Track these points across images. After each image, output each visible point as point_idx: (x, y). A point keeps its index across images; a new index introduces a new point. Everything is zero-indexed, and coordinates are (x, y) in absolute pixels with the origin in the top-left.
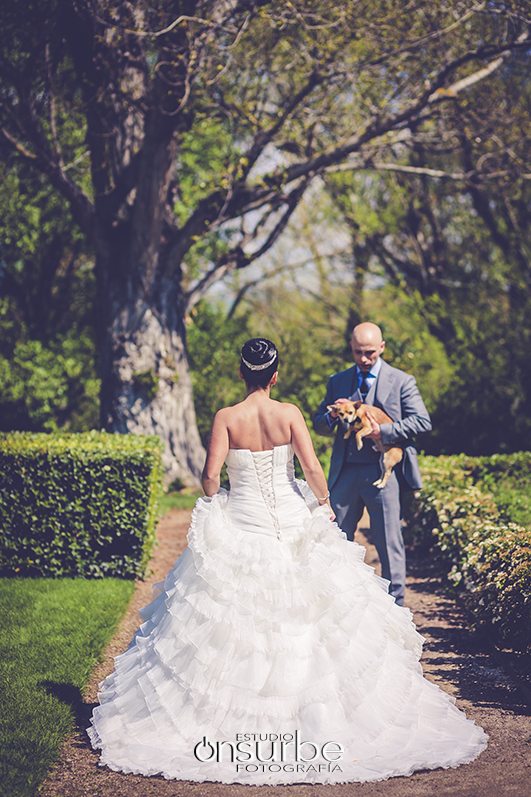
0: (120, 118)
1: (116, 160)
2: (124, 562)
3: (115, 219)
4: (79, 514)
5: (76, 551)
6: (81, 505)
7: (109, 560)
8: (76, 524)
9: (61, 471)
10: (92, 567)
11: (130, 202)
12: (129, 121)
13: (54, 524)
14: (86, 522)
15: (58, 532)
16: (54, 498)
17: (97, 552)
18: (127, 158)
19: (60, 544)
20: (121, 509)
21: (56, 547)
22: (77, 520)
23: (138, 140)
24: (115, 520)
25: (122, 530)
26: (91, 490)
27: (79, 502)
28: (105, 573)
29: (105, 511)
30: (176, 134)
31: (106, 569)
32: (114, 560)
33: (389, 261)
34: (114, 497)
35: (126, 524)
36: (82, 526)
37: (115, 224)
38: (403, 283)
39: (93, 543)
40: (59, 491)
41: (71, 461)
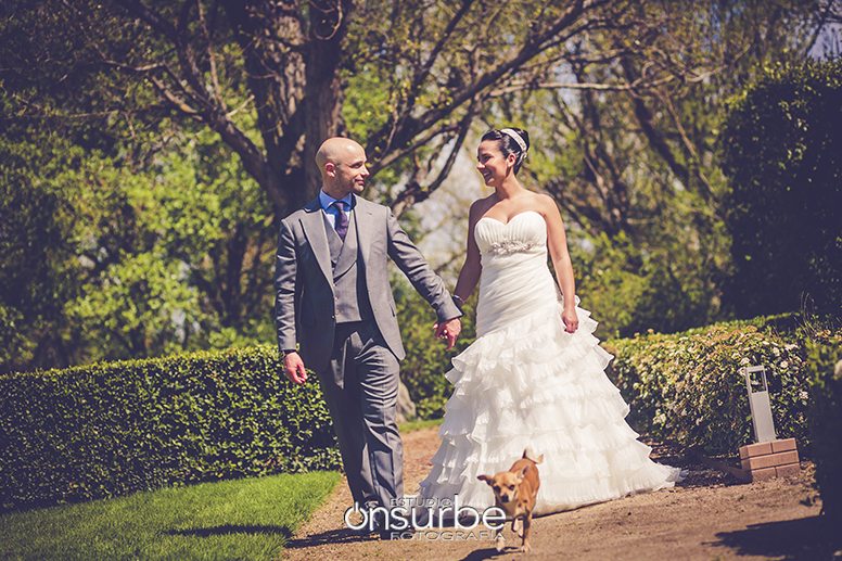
0: (281, 67)
1: (282, 108)
2: (327, 455)
3: (288, 167)
4: (275, 411)
5: (277, 449)
6: (277, 402)
7: (312, 455)
8: (274, 421)
9: (254, 370)
10: (294, 463)
11: (301, 148)
12: (290, 68)
13: (251, 424)
14: (283, 418)
15: (256, 432)
16: (249, 398)
17: (298, 448)
18: (292, 107)
19: (261, 444)
20: (317, 401)
21: (256, 448)
22: (275, 418)
23: (302, 86)
24: (312, 412)
25: (321, 422)
26: (284, 386)
27: (274, 399)
28: (309, 468)
29: (301, 406)
30: (337, 72)
31: (309, 464)
32: (316, 454)
33: (572, 207)
34: (308, 389)
35: (324, 415)
36: (280, 422)
37: (288, 172)
38: (588, 226)
39: (293, 439)
40: (253, 390)
41: (261, 359)
